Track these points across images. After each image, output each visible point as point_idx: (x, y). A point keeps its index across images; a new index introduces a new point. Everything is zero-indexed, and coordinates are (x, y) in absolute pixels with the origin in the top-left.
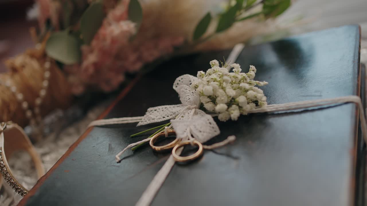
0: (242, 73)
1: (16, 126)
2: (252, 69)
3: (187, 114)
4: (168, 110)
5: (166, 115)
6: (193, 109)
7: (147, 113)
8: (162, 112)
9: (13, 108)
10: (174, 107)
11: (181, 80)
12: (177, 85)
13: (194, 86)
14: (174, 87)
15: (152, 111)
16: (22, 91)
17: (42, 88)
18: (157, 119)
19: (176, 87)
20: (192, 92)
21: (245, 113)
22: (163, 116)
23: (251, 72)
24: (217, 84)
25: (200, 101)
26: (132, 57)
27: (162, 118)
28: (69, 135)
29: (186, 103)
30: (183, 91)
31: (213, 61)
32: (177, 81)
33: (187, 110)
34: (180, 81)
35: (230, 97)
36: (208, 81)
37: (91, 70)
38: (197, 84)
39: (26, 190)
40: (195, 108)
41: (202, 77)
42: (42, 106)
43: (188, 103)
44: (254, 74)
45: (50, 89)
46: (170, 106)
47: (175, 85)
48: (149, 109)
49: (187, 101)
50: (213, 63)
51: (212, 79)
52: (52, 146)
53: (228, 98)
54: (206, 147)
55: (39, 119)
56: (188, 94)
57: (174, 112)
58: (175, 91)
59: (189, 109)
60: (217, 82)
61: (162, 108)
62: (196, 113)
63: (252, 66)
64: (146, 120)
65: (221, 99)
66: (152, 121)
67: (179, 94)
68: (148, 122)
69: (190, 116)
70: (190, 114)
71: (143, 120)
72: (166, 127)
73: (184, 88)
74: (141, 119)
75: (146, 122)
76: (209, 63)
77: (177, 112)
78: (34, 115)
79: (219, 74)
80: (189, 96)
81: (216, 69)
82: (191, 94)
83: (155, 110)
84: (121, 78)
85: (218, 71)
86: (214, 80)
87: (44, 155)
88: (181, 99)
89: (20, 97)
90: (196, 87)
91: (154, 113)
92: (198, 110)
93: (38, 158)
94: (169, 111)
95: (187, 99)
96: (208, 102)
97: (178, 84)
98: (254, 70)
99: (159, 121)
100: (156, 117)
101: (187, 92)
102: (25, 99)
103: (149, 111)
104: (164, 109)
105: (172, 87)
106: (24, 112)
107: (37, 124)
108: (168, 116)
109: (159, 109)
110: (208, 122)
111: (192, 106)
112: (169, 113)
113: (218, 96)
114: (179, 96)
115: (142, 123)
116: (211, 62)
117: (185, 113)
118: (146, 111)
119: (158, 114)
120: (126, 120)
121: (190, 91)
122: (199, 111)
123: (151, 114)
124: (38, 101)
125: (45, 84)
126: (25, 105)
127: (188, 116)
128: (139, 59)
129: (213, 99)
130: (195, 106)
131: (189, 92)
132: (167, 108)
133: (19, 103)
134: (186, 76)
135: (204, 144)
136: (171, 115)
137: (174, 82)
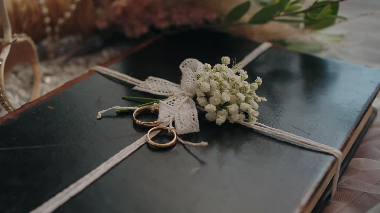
0: (246, 82)
1: (29, 39)
2: (258, 81)
3: (179, 99)
4: (166, 86)
5: (162, 90)
6: (187, 97)
7: (147, 80)
8: (160, 86)
9: (35, 19)
10: (173, 85)
11: (190, 62)
12: (184, 65)
13: (196, 75)
14: (181, 67)
15: (152, 81)
16: (49, 6)
17: (68, 10)
18: (153, 90)
19: (183, 67)
20: (194, 80)
21: (231, 122)
22: (160, 90)
23: (255, 84)
24: (216, 84)
25: (196, 92)
26: (162, 15)
27: (158, 91)
28: (78, 64)
29: (184, 88)
30: (186, 75)
31: (226, 57)
32: (186, 61)
33: (181, 95)
34: (188, 62)
35: (223, 101)
36: (210, 77)
37: (119, 12)
38: (200, 74)
39: (12, 108)
40: (189, 96)
41: (207, 70)
42: (63, 27)
43: (185, 89)
44: (257, 87)
45: (75, 13)
46: (170, 82)
47: (183, 64)
48: (150, 78)
49: (184, 86)
50: (225, 60)
51: (215, 76)
52: (58, 69)
53: (221, 101)
54: (180, 140)
55: (57, 37)
56: (188, 80)
57: (170, 91)
58: (180, 70)
59: (184, 95)
60: (218, 81)
61: (162, 82)
62: (188, 102)
63: (260, 78)
64: (143, 87)
65: (214, 99)
66: (148, 91)
67: (183, 74)
68: (144, 90)
69: (181, 103)
70: (182, 100)
71: (140, 85)
72: (155, 104)
73: (188, 72)
74: (139, 84)
75: (142, 89)
76: (222, 57)
77: (173, 92)
78: (53, 33)
79: (223, 74)
80: (189, 82)
81: (224, 68)
82: (191, 81)
83: (155, 81)
84: (145, 29)
85: (224, 70)
86: (216, 78)
87: (46, 75)
88: (182, 81)
89: (45, 10)
90: (198, 77)
91: (153, 83)
92: (191, 99)
93: (39, 77)
94: (167, 88)
95: (185, 84)
96: (202, 97)
97: (186, 64)
98: (259, 82)
99: (154, 93)
100: (153, 88)
101: (189, 78)
102: (49, 15)
103: (149, 79)
104: (163, 83)
105: (179, 65)
106: (44, 26)
107: (53, 41)
108: (163, 92)
109: (159, 81)
110: (192, 117)
111: (187, 93)
112: (166, 90)
113: (213, 96)
114: (182, 77)
115: (138, 88)
116: (223, 57)
117: (179, 97)
118: (147, 78)
119: (156, 85)
120: (126, 79)
121: (192, 77)
122: (192, 101)
123: (149, 83)
124: (61, 21)
125: (73, 7)
126: (47, 20)
127: (179, 102)
128: (168, 18)
129: (208, 96)
130: (190, 94)
131: (190, 78)
132: (166, 84)
133: (43, 17)
134: (195, 60)
135: (180, 136)
136: (167, 92)
137: (182, 62)
